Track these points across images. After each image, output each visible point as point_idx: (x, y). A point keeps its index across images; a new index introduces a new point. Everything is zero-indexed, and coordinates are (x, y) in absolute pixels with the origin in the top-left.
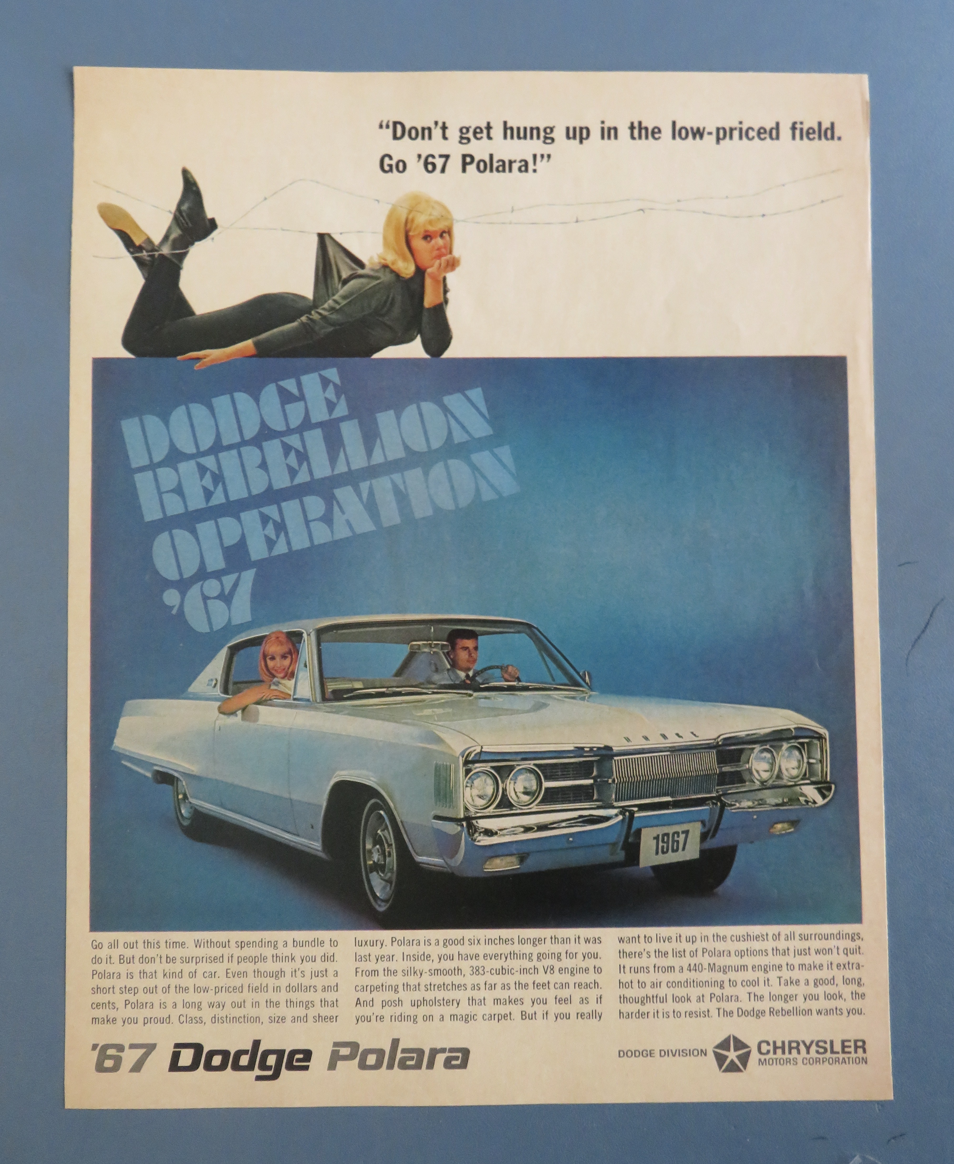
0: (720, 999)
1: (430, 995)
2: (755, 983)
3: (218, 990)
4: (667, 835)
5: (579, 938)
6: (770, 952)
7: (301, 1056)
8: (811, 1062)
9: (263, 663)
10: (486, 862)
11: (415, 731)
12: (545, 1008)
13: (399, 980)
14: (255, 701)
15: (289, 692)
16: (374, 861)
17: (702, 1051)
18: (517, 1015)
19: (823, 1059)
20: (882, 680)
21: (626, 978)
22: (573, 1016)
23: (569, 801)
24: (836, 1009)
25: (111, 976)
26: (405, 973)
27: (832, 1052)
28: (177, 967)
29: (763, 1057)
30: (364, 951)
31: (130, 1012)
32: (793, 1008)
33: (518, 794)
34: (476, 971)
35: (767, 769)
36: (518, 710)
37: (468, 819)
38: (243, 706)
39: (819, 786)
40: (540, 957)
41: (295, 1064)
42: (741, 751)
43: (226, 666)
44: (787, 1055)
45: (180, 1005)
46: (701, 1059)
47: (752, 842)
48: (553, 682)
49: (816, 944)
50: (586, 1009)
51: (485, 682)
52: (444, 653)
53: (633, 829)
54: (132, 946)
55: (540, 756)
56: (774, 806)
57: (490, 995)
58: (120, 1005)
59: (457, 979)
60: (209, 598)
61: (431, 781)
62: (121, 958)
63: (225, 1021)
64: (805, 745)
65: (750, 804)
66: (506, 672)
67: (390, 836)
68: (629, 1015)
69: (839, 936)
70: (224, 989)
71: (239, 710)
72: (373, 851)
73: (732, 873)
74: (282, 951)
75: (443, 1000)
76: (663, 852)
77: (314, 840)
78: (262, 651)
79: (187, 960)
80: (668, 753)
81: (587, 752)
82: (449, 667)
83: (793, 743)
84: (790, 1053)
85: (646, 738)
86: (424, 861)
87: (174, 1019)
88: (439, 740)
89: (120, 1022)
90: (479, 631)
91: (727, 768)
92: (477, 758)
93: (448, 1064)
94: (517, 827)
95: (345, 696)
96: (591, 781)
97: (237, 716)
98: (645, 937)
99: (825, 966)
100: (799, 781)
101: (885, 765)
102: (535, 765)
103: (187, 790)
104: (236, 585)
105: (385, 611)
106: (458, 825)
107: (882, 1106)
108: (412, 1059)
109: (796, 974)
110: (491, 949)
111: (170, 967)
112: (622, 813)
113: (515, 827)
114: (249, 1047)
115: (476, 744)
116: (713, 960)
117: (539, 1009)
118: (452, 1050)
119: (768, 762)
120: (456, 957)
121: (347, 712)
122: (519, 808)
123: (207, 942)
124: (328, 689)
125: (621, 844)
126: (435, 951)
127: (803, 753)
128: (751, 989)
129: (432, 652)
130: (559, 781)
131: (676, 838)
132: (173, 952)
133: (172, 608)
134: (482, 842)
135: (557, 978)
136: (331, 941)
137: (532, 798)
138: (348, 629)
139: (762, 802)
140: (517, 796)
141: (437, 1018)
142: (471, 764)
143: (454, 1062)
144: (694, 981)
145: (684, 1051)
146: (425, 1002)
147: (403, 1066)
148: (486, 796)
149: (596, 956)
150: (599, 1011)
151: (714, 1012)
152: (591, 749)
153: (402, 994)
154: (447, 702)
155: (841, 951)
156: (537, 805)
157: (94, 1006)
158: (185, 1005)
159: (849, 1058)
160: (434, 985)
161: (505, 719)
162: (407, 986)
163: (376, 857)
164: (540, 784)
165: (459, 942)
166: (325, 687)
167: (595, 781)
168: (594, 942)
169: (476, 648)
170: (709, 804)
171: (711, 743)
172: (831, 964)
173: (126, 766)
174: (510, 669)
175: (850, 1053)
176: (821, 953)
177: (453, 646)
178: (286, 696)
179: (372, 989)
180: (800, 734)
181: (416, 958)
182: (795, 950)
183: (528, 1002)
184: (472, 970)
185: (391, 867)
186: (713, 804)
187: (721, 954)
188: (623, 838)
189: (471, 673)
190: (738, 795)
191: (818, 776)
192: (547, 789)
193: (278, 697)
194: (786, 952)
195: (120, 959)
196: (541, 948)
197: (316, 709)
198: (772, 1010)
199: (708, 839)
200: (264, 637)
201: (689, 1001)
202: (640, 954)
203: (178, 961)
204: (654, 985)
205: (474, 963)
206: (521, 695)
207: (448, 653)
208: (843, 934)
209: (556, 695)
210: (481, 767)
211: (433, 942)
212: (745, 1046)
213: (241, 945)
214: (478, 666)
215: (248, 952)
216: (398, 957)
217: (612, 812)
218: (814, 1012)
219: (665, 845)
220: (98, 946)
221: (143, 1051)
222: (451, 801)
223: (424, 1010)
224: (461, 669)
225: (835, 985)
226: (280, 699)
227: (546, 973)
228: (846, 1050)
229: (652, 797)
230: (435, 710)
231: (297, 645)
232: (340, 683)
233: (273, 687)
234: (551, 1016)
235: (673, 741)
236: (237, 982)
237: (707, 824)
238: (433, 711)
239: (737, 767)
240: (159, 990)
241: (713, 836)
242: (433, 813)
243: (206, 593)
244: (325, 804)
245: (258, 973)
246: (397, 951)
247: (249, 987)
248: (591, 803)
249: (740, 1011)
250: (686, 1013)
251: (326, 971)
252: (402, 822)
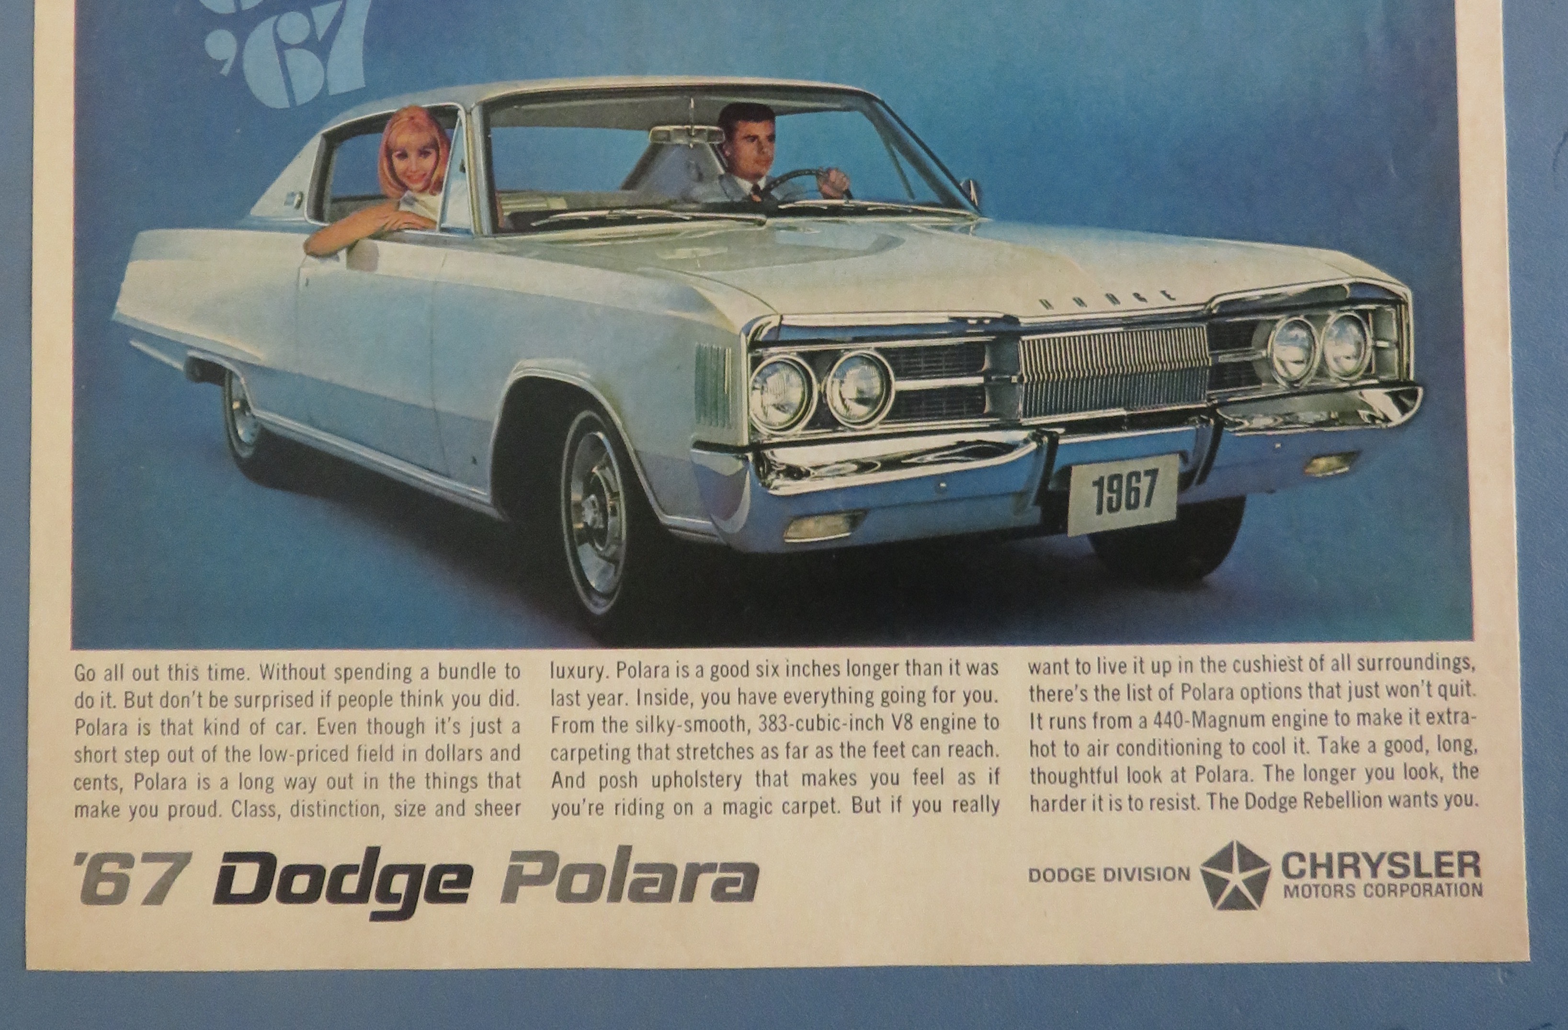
0: (1215, 776)
1: (686, 768)
2: (1277, 748)
3: (302, 756)
4: (1118, 477)
5: (957, 664)
6: (1305, 691)
7: (453, 877)
8: (1380, 892)
9: (385, 165)
10: (789, 525)
11: (661, 288)
12: (896, 791)
13: (631, 739)
14: (372, 232)
15: (433, 217)
16: (586, 524)
17: (1181, 870)
18: (844, 804)
19: (1402, 885)
20: (1511, 199)
21: (1043, 737)
22: (947, 806)
23: (940, 415)
24: (1426, 795)
25: (109, 729)
26: (642, 727)
27: (1419, 874)
28: (229, 714)
29: (1292, 883)
30: (567, 686)
31: (143, 796)
32: (1347, 793)
33: (848, 402)
34: (771, 723)
35: (1301, 359)
36: (847, 251)
37: (757, 448)
38: (350, 242)
39: (1395, 389)
40: (887, 698)
41: (442, 890)
42: (1253, 325)
43: (318, 169)
44: (1336, 879)
45: (234, 784)
46: (1180, 884)
47: (1272, 492)
48: (911, 200)
49: (1389, 677)
50: (970, 793)
51: (786, 199)
52: (712, 146)
53: (1056, 468)
54: (148, 675)
55: (887, 333)
56: (1312, 426)
57: (796, 768)
58: (126, 781)
59: (737, 739)
60: (289, 46)
61: (690, 376)
62: (129, 699)
63: (316, 813)
64: (1370, 315)
65: (1269, 421)
66: (826, 181)
67: (615, 479)
68: (1048, 806)
69: (1431, 663)
70: (313, 754)
71: (341, 249)
72: (583, 505)
73: (1237, 546)
74: (418, 686)
75: (711, 776)
76: (1111, 509)
77: (478, 486)
78: (384, 143)
79: (246, 702)
80: (1121, 329)
81: (972, 326)
82: (722, 172)
83: (1346, 311)
84: (1342, 875)
85: (1080, 302)
86: (677, 524)
87: (224, 808)
88: (704, 305)
89: (125, 813)
90: (776, 106)
91: (1228, 356)
92: (772, 338)
93: (719, 892)
94: (847, 461)
95: (534, 224)
96: (980, 380)
97: (338, 259)
98: (1078, 663)
99: (1406, 718)
100: (1358, 380)
101: (1515, 353)
102: (878, 349)
103: (247, 394)
104: (337, 21)
105: (607, 71)
106: (738, 458)
107: (1510, 972)
108: (654, 882)
109: (1352, 732)
110: (797, 684)
111: (215, 714)
112: (1036, 437)
113: (842, 462)
114: (359, 859)
115: (772, 312)
116: (1201, 706)
117: (885, 793)
118: (726, 867)
119: (1302, 346)
120: (734, 698)
121: (536, 253)
122: (850, 428)
123: (284, 669)
124: (503, 211)
125: (1033, 495)
126: (697, 687)
127: (1366, 329)
128: (1271, 759)
129: (691, 145)
130: (920, 379)
131: (1134, 484)
132: (220, 688)
133: (221, 63)
134: (781, 489)
135: (917, 736)
136: (507, 668)
137: (873, 409)
138: (539, 103)
139: (1290, 419)
140: (845, 406)
141: (699, 809)
142: (761, 347)
143: (730, 890)
144: (1166, 744)
145: (1149, 871)
146: (678, 779)
147: (638, 895)
148: (789, 405)
149: (988, 697)
150: (994, 797)
151: (1203, 800)
152: (980, 321)
153: (636, 765)
154: (718, 236)
155: (1434, 690)
156: (881, 423)
157: (80, 784)
158: (246, 783)
159: (1449, 885)
160: (695, 749)
161: (823, 267)
162: (644, 751)
163: (589, 516)
164: (887, 384)
165: (740, 671)
166: (498, 208)
167: (988, 379)
168: (985, 671)
169: (771, 138)
170: (1194, 421)
171: (1199, 311)
172: (1417, 713)
173: (138, 351)
174: (833, 176)
175: (1450, 875)
176: (1399, 694)
177: (730, 133)
178: (429, 223)
179: (582, 756)
180: (1358, 295)
181: (661, 699)
182: (1350, 688)
183: (864, 782)
184: (764, 723)
185: (617, 535)
186: (1202, 421)
187: (1215, 695)
188: (1037, 482)
189: (762, 184)
190: (1247, 406)
191: (1393, 372)
192: (900, 394)
193: (411, 226)
194: (1333, 692)
195: (126, 699)
196: (889, 683)
197: (483, 247)
198: (1308, 796)
199: (1193, 486)
200: (388, 116)
201: (1157, 780)
202: (1069, 694)
203: (232, 703)
204: (1093, 751)
205: (767, 709)
206: (853, 223)
207: (720, 146)
208: (1438, 659)
209: (916, 222)
210: (780, 353)
211: (692, 671)
212: (1261, 863)
213: (346, 675)
214: (774, 171)
215: (357, 687)
216: (630, 697)
217: (1019, 435)
218: (1386, 802)
219: (1114, 496)
220: (87, 676)
221: (168, 865)
222: (726, 413)
223: (675, 795)
224: (745, 176)
225: (1424, 752)
226: (417, 229)
227: (897, 727)
228: (1445, 870)
229: (1091, 409)
230: (697, 249)
231: (448, 131)
232: (526, 200)
233: (404, 208)
234: (908, 807)
235: (1129, 306)
236: (338, 742)
237: (1191, 457)
238: (693, 252)
239: (1245, 356)
240: (197, 755)
241: (1202, 480)
242: (693, 436)
243: (284, 37)
244: (496, 421)
245: (375, 726)
246: (628, 685)
247: (359, 750)
248: (980, 420)
249: (1251, 798)
250: (1152, 800)
251: (499, 722)
252: (636, 452)
